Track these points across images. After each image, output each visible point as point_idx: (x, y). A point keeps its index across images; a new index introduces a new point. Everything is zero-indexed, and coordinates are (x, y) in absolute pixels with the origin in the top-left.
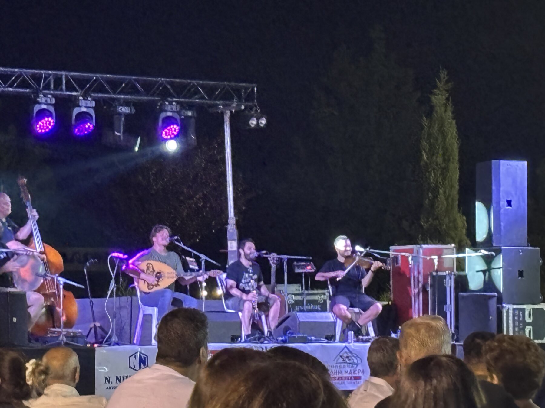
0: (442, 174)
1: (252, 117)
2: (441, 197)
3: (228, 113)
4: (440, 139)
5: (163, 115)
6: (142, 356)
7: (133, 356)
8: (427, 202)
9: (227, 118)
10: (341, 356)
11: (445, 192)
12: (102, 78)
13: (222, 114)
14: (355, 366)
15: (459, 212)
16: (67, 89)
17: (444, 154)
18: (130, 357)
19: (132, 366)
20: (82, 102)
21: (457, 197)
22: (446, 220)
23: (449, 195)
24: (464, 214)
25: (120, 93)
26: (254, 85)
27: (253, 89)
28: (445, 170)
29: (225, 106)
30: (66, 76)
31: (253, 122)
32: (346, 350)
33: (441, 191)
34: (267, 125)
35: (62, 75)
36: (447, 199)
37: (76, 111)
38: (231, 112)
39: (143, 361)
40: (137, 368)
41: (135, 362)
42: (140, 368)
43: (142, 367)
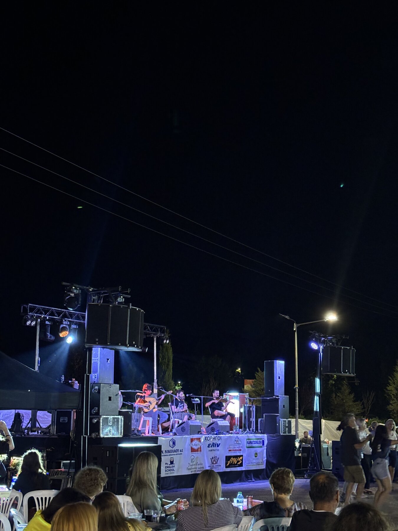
0: (167, 366)
2: (167, 374)
3: (156, 337)
4: (166, 353)
6: (174, 441)
8: (161, 376)
9: (155, 339)
10: (236, 441)
11: (168, 373)
13: (153, 338)
14: (240, 445)
15: (172, 380)
17: (168, 359)
18: (170, 441)
19: (170, 445)
21: (172, 375)
22: (168, 383)
23: (169, 374)
24: (174, 381)
26: (165, 327)
27: (165, 329)
28: (168, 365)
29: (154, 334)
31: (165, 341)
32: (237, 438)
33: (167, 372)
34: (169, 343)
36: (168, 376)
38: (157, 337)
39: (174, 443)
40: (172, 446)
41: (171, 443)
42: (173, 446)
43: (174, 446)
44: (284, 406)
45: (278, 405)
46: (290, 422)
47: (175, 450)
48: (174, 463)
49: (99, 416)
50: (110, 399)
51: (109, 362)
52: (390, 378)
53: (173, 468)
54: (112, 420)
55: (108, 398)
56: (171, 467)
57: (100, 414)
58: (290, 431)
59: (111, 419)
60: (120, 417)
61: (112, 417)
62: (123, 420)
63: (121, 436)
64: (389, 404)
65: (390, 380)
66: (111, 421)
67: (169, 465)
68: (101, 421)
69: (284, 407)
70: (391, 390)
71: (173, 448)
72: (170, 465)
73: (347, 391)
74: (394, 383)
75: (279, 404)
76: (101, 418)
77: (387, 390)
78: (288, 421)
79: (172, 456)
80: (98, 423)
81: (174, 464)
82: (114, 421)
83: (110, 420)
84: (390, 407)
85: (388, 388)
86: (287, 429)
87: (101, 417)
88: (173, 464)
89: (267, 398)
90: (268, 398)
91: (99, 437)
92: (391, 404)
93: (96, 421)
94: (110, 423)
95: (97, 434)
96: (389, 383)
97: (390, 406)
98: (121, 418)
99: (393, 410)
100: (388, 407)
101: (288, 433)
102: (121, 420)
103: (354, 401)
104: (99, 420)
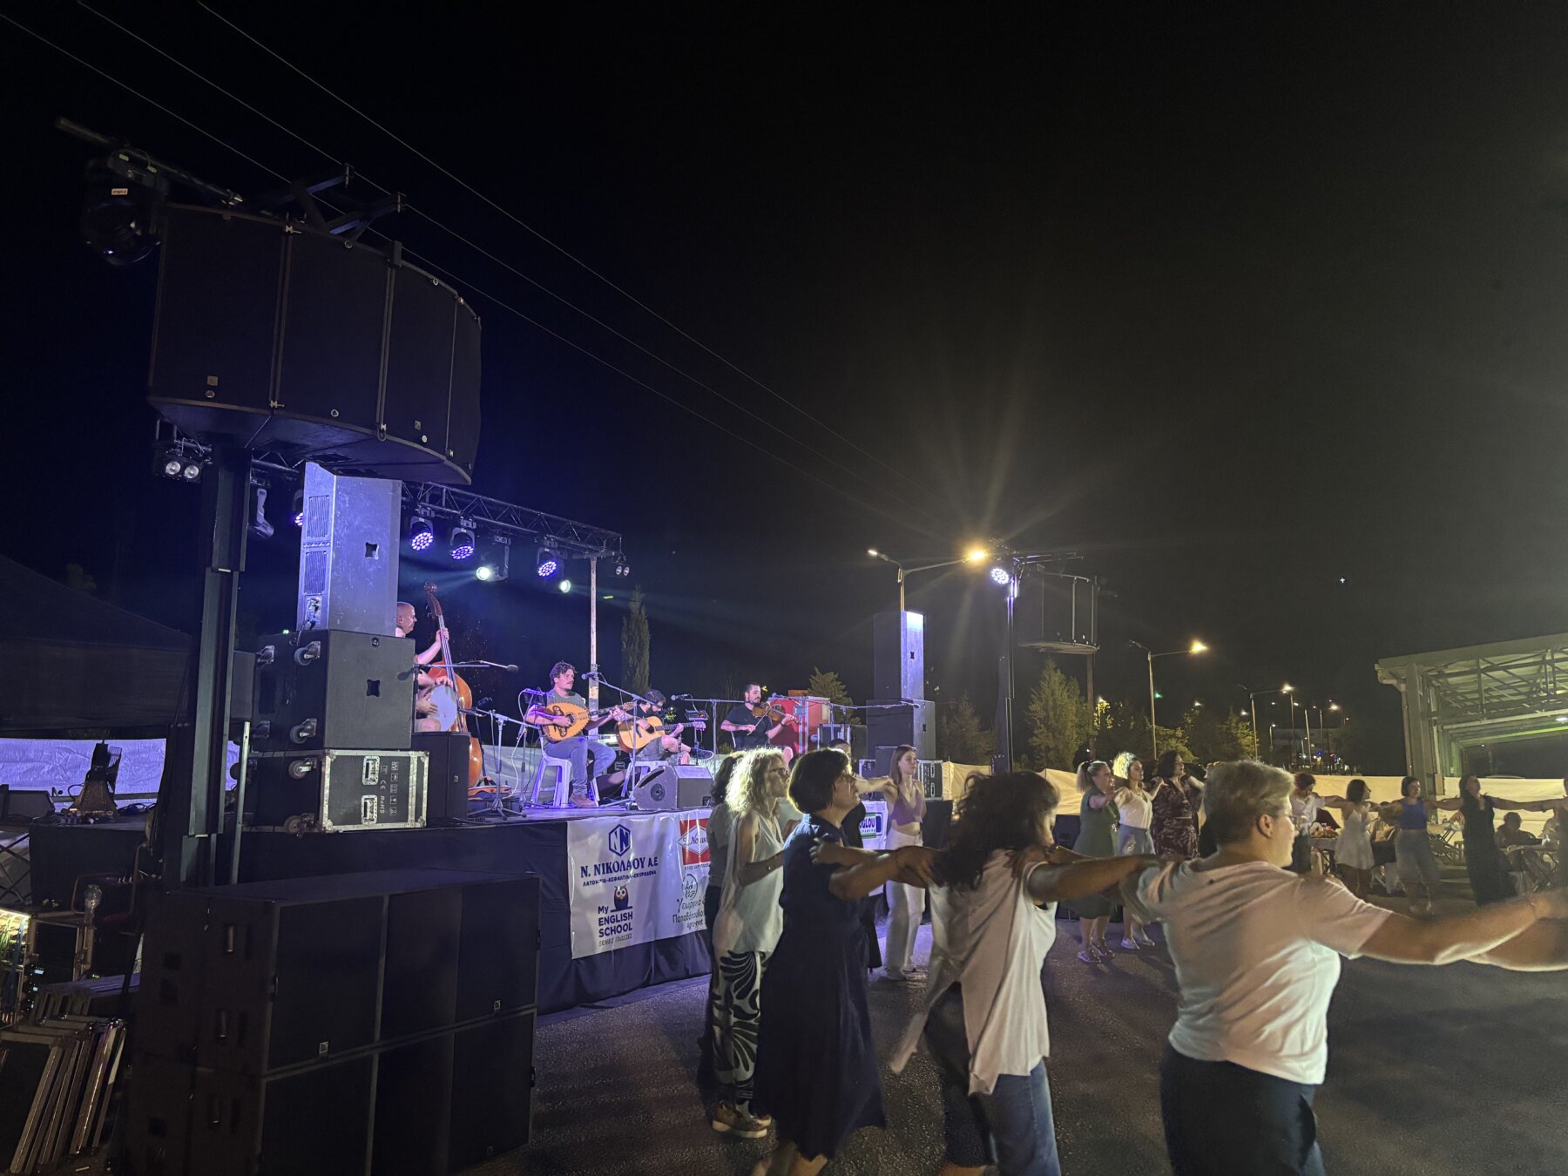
1: (617, 566)
3: (595, 558)
5: (540, 550)
6: (624, 831)
7: (614, 833)
9: (593, 564)
12: (484, 501)
13: (588, 561)
16: (446, 507)
18: (610, 834)
19: (613, 848)
20: (464, 523)
25: (499, 520)
26: (620, 535)
27: (618, 539)
29: (591, 550)
30: (447, 491)
31: (619, 571)
34: (629, 574)
35: (442, 489)
37: (456, 530)
38: (598, 558)
39: (624, 839)
40: (618, 850)
41: (616, 840)
42: (622, 849)
43: (625, 848)
44: (924, 726)
45: (912, 723)
46: (939, 769)
47: (629, 862)
48: (629, 905)
49: (319, 752)
50: (374, 688)
51: (377, 558)
52: (1034, 691)
53: (627, 922)
54: (377, 765)
55: (365, 687)
56: (619, 918)
57: (326, 745)
58: (939, 791)
59: (374, 763)
60: (414, 755)
61: (376, 754)
62: (426, 765)
63: (418, 825)
64: (1033, 735)
65: (1033, 694)
66: (374, 768)
67: (612, 911)
68: (327, 770)
69: (925, 730)
70: (1035, 712)
71: (620, 855)
72: (614, 914)
73: (969, 712)
74: (1040, 699)
75: (915, 722)
76: (328, 760)
77: (1029, 711)
78: (935, 764)
79: (619, 884)
80: (317, 774)
81: (631, 907)
82: (386, 770)
83: (371, 767)
84: (1035, 741)
85: (1032, 707)
86: (933, 785)
87: (325, 755)
88: (626, 907)
89: (884, 706)
90: (888, 707)
91: (316, 831)
92: (1036, 736)
93: (305, 769)
94: (370, 776)
95: (310, 818)
96: (1031, 700)
97: (1034, 738)
98: (419, 758)
99: (1040, 745)
100: (1030, 741)
101: (936, 796)
102: (420, 764)
103: (981, 730)
104: (321, 764)
